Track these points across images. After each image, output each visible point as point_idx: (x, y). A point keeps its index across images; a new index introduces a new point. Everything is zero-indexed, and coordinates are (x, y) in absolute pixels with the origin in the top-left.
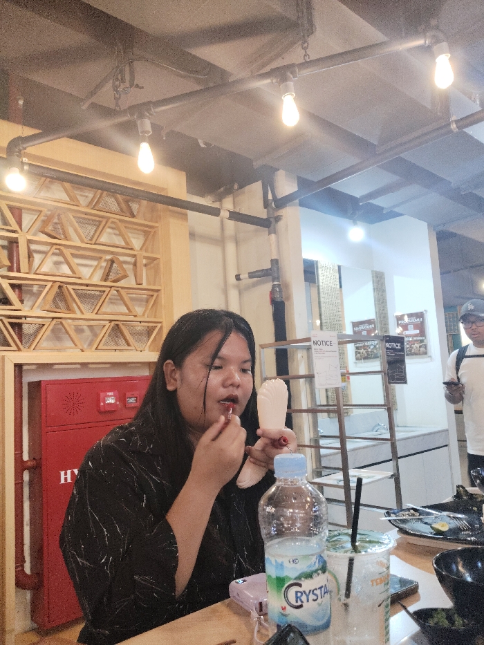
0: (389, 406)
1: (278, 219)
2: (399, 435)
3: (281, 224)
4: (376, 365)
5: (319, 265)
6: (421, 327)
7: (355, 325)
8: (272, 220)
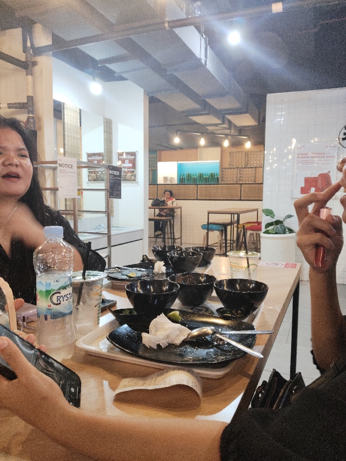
0: (108, 213)
1: (34, 64)
2: (113, 232)
3: (37, 69)
4: (102, 185)
5: (65, 106)
6: (134, 162)
7: (89, 155)
8: (30, 63)
